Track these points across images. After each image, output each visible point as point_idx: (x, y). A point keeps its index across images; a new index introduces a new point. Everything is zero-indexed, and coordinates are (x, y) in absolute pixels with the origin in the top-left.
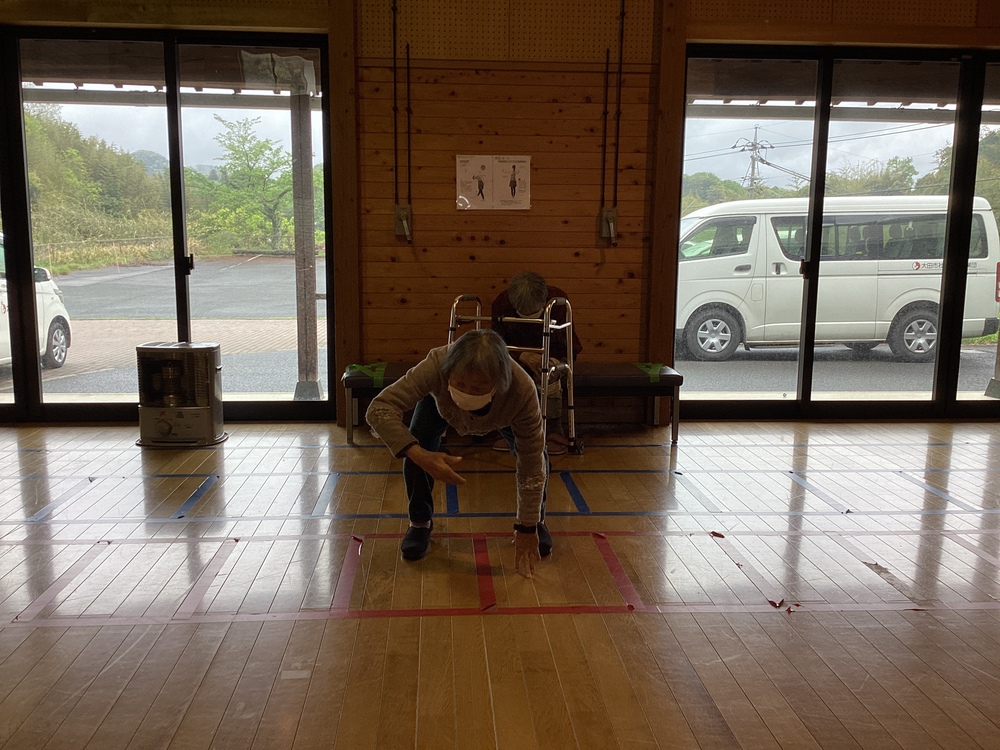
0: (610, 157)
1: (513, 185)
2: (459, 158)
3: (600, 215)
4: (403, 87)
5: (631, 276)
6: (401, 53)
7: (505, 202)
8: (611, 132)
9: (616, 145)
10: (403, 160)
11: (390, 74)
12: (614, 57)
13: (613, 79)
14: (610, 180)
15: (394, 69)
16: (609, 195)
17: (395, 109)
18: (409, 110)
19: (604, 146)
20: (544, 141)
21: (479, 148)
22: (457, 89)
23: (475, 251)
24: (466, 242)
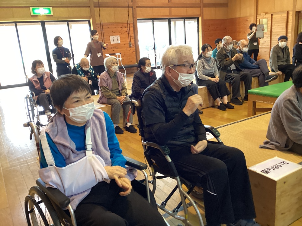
0: (129, 35)
1: (118, 40)
2: (110, 36)
3: (129, 43)
4: (102, 27)
5: (134, 51)
6: (101, 22)
7: (117, 42)
8: (129, 32)
9: (130, 33)
10: (103, 37)
11: (100, 25)
12: (128, 21)
13: (128, 24)
14: (130, 38)
15: (100, 24)
16: (130, 40)
17: (101, 30)
18: (103, 30)
19: (128, 34)
20: (121, 33)
21: (113, 35)
22: (109, 27)
23: (114, 50)
24: (112, 48)
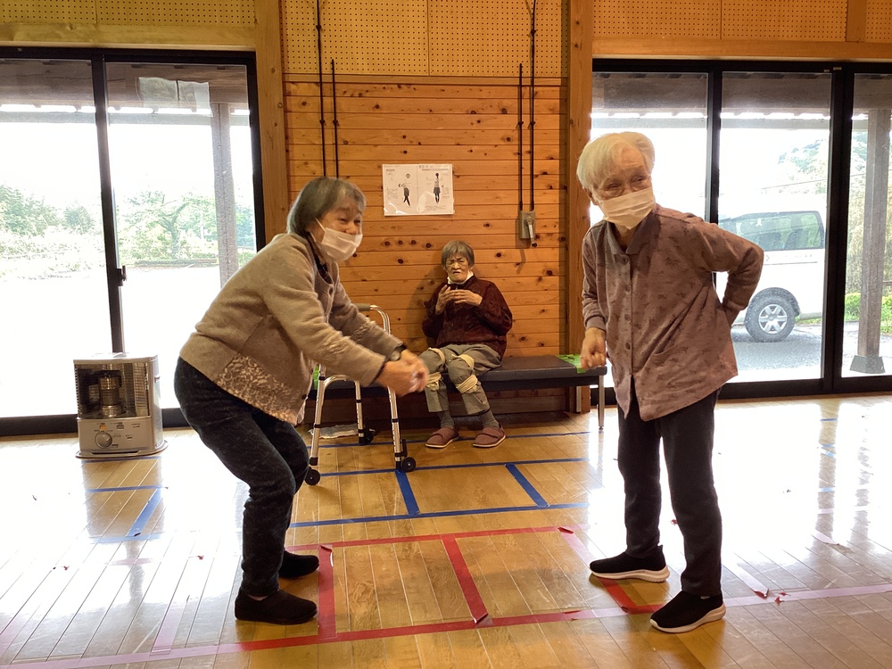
0: (526, 164)
1: (437, 191)
2: (385, 167)
3: (519, 219)
4: (328, 101)
5: (550, 273)
6: (326, 69)
7: (428, 207)
8: (526, 141)
9: (531, 152)
10: (331, 170)
11: (316, 89)
12: (527, 72)
13: (526, 91)
14: (526, 185)
15: (320, 84)
16: (526, 200)
17: (322, 122)
18: (335, 123)
19: (520, 154)
20: (465, 150)
21: (404, 158)
22: (381, 102)
23: (403, 255)
24: (394, 246)
